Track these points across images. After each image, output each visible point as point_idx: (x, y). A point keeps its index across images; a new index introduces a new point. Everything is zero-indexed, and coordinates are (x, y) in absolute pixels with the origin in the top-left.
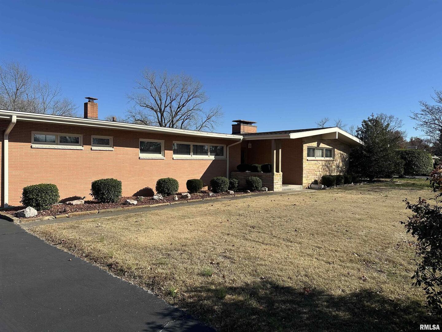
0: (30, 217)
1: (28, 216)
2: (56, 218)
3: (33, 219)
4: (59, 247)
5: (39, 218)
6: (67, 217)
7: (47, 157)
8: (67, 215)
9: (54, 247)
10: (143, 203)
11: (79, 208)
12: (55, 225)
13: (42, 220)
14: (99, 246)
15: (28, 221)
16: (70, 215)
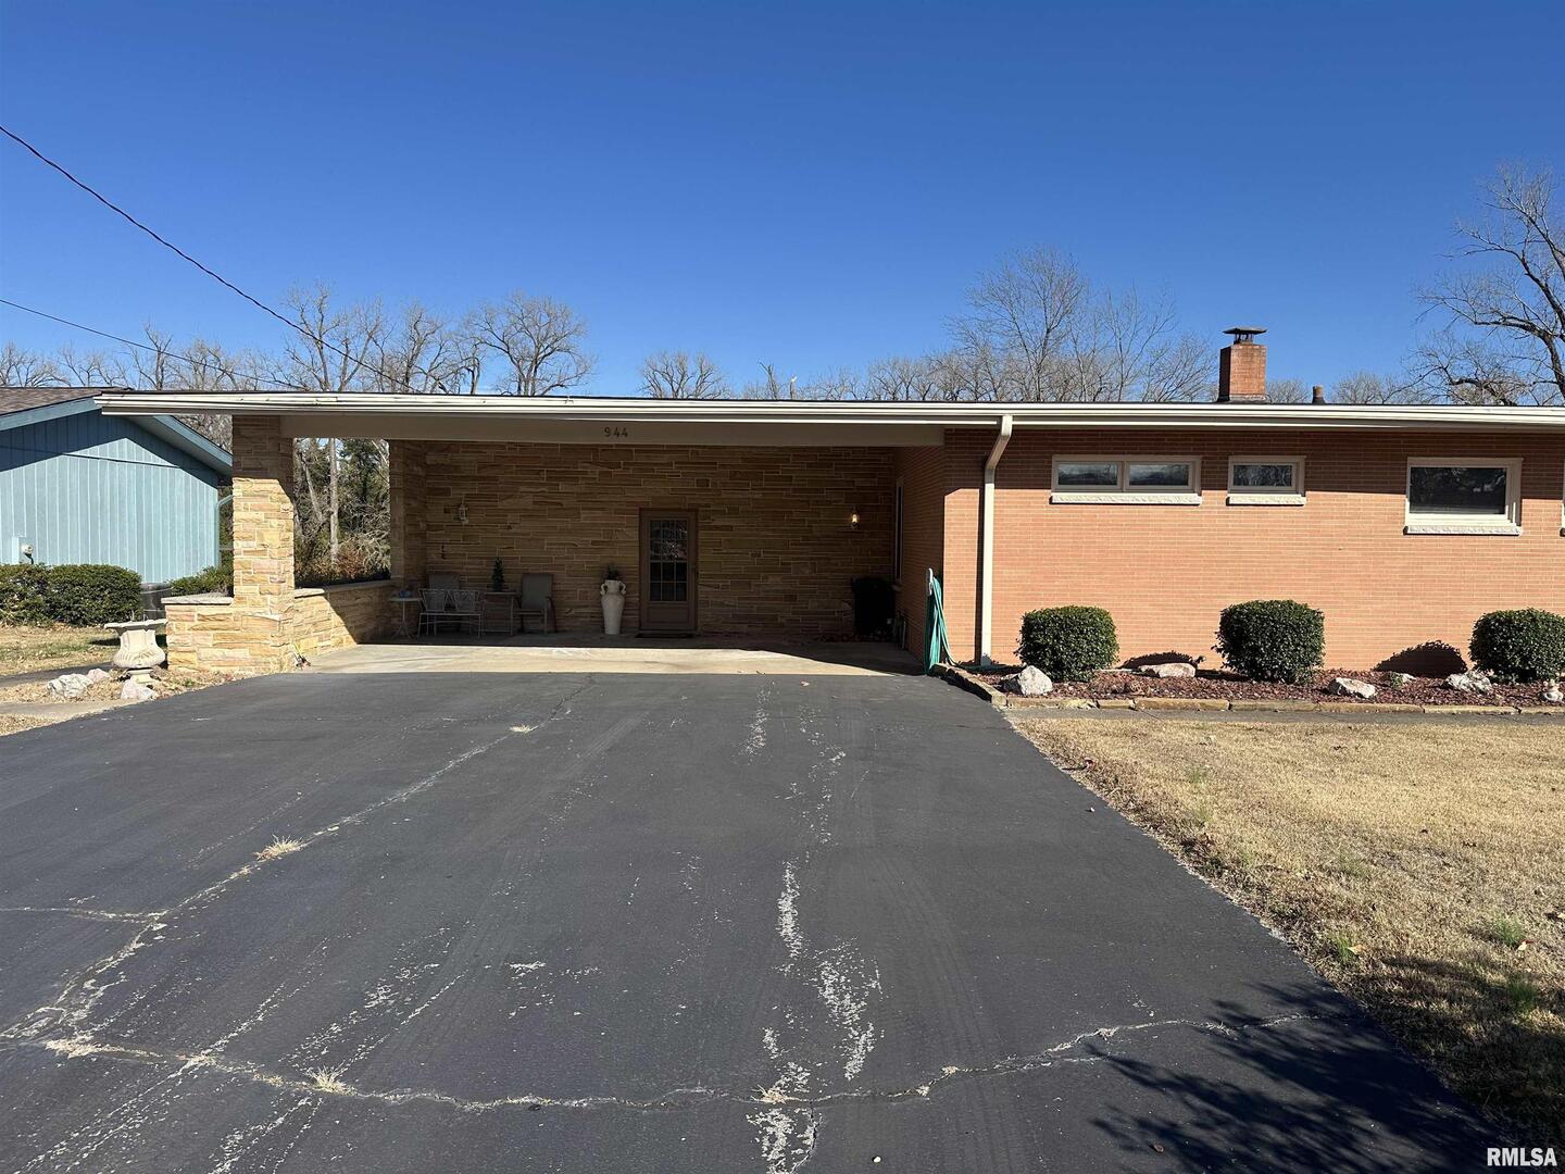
0: (1032, 696)
1: (1028, 692)
2: (1098, 706)
3: (1038, 700)
4: (1075, 775)
5: (1054, 699)
6: (1130, 708)
7: (1093, 530)
8: (1131, 703)
9: (1065, 774)
10: (1400, 696)
11: (1175, 686)
12: (1087, 723)
13: (1061, 708)
14: (1182, 792)
15: (1027, 704)
16: (1140, 704)
